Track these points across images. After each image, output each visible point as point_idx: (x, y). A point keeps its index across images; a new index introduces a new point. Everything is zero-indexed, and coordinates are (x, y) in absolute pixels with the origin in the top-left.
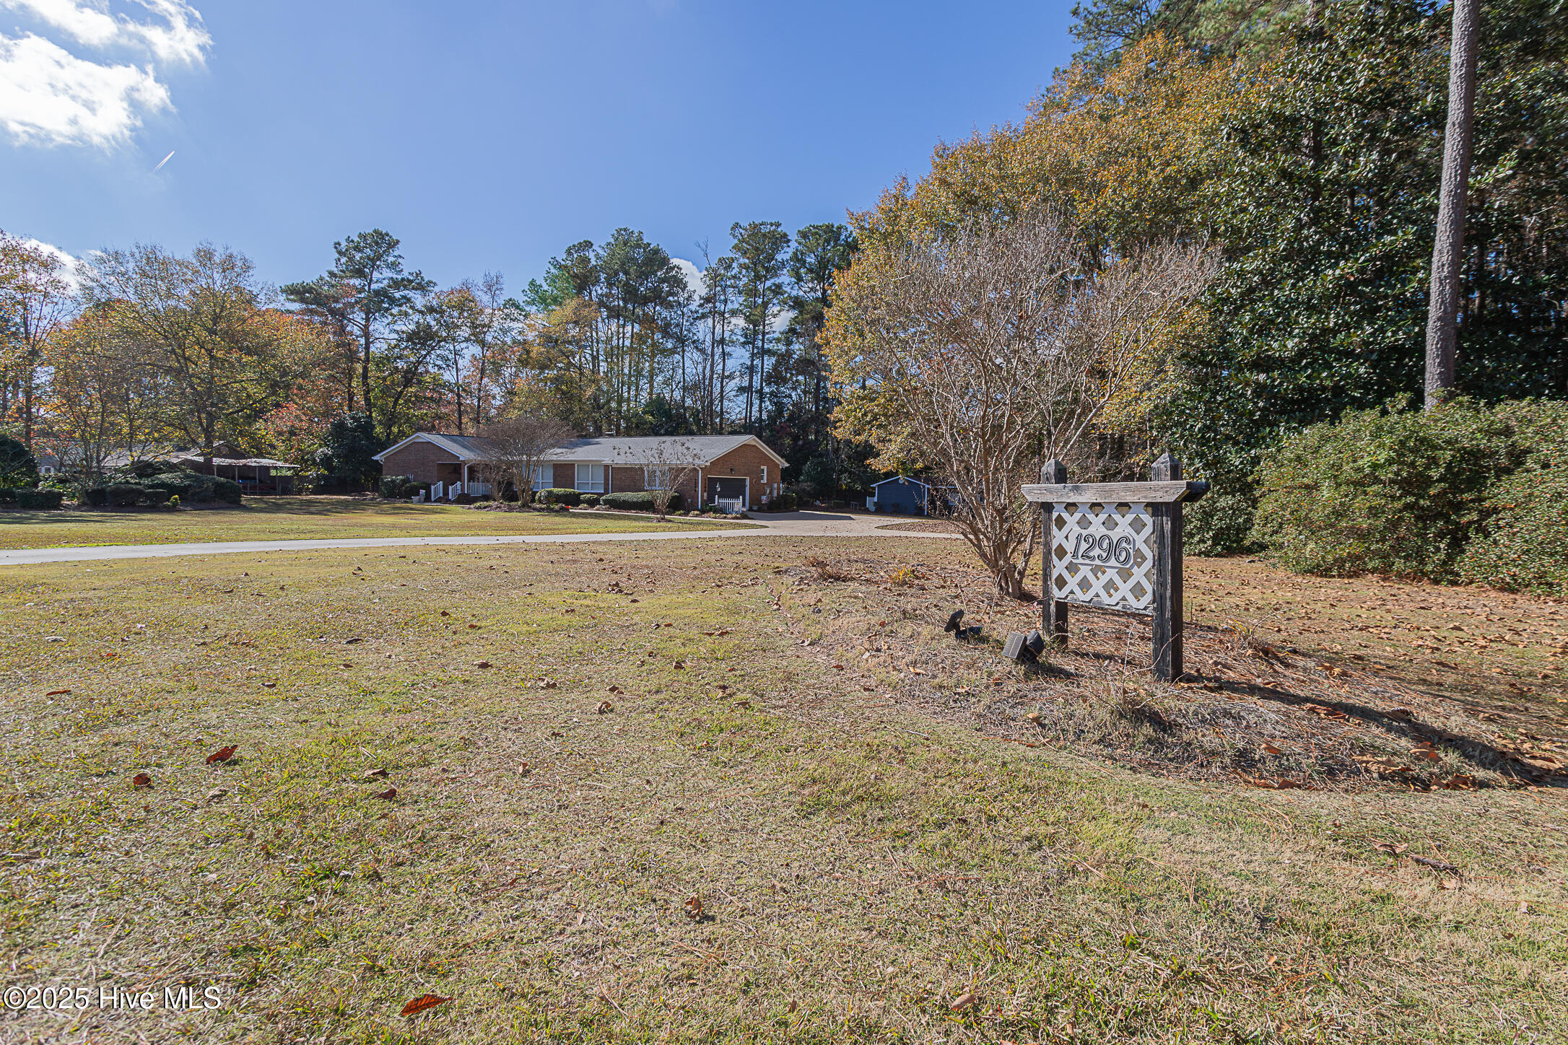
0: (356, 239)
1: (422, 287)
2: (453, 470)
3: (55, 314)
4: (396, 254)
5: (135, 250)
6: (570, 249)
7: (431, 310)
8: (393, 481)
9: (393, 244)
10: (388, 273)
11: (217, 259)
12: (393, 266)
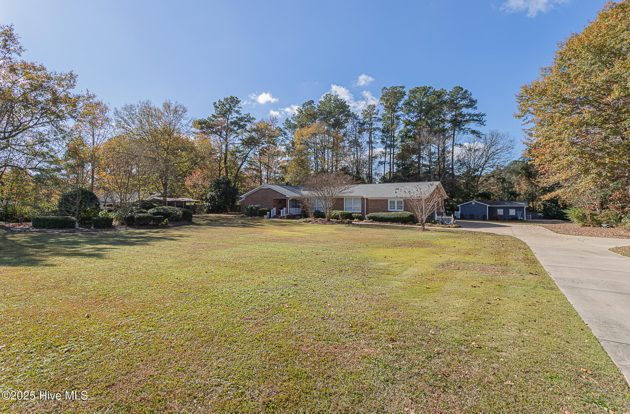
0: (223, 101)
1: (250, 120)
2: (282, 202)
3: (105, 133)
4: (239, 106)
5: (139, 104)
6: (304, 104)
7: (254, 130)
8: (252, 208)
9: (238, 102)
10: (235, 115)
11: (171, 108)
12: (237, 112)
